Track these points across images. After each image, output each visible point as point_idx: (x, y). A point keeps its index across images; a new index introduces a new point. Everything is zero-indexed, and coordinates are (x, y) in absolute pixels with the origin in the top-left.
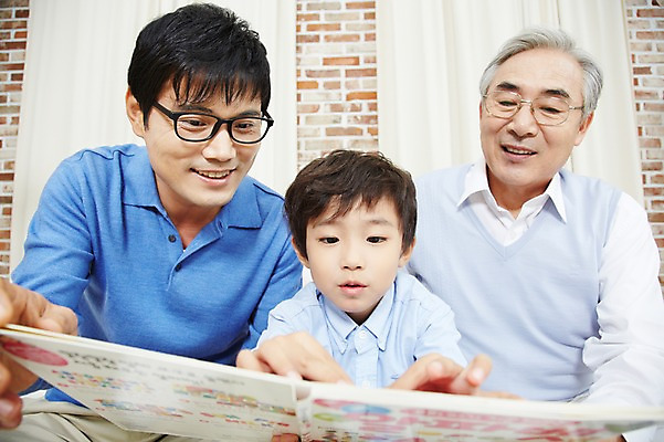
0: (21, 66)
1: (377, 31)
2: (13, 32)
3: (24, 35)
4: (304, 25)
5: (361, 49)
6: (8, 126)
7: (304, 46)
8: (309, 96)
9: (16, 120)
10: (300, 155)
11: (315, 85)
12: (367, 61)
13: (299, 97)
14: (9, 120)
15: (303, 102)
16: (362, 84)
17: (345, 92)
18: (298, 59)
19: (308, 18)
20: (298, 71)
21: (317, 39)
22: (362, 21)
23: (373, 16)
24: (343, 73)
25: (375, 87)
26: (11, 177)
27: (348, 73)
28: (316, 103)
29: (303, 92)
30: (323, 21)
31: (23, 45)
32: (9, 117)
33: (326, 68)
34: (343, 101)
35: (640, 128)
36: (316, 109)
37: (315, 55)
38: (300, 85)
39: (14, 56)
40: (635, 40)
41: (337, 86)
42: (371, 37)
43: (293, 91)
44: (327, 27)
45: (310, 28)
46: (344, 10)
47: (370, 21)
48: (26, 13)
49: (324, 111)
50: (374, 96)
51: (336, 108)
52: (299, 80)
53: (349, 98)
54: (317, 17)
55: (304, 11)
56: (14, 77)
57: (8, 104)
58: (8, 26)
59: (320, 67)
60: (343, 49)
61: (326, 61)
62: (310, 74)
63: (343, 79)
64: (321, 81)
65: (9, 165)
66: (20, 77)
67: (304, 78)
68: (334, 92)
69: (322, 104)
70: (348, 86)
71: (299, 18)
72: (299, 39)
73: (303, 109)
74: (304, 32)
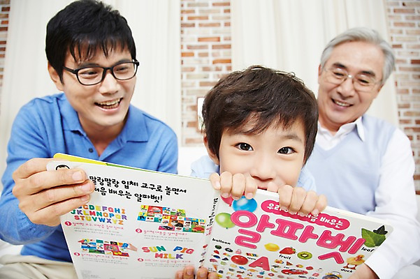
0: (5, 43)
1: (232, 21)
3: (7, 22)
4: (185, 16)
5: (222, 32)
7: (186, 29)
8: (189, 61)
10: (183, 99)
11: (192, 55)
12: (225, 39)
13: (182, 62)
15: (185, 65)
16: (222, 54)
17: (211, 59)
18: (182, 38)
19: (188, 12)
20: (182, 47)
21: (193, 25)
22: (222, 14)
23: (229, 11)
24: (210, 47)
25: (230, 55)
27: (214, 47)
28: (192, 66)
29: (185, 59)
30: (197, 14)
31: (6, 29)
33: (200, 44)
34: (210, 65)
35: (396, 83)
36: (193, 70)
37: (193, 35)
38: (183, 55)
40: (393, 27)
41: (206, 55)
42: (227, 24)
43: (179, 58)
44: (200, 18)
45: (190, 18)
46: (211, 7)
47: (227, 14)
48: (8, 9)
49: (198, 71)
50: (229, 61)
51: (206, 69)
52: (182, 51)
53: (214, 63)
54: (193, 11)
55: (186, 8)
59: (196, 43)
60: (210, 32)
61: (200, 40)
62: (189, 47)
63: (210, 51)
64: (196, 52)
66: (3, 50)
67: (185, 50)
68: (204, 59)
69: (197, 66)
70: (213, 55)
71: (182, 12)
72: (183, 25)
73: (184, 70)
74: (185, 21)
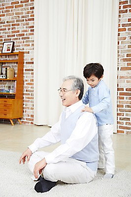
0: (33, 27)
2: (30, 15)
3: (33, 16)
4: (122, 6)
6: (31, 47)
7: (122, 14)
8: (123, 34)
9: (33, 45)
11: (125, 30)
14: (31, 45)
15: (121, 36)
18: (120, 20)
19: (124, 3)
20: (119, 25)
21: (126, 11)
26: (33, 63)
28: (125, 36)
29: (120, 32)
30: (129, 3)
31: (33, 19)
32: (31, 44)
33: (129, 23)
36: (125, 38)
37: (125, 18)
38: (119, 30)
39: (31, 23)
43: (117, 33)
44: (130, 6)
45: (124, 7)
48: (33, 8)
49: (128, 39)
52: (119, 28)
54: (127, 2)
55: (122, 1)
56: (31, 31)
57: (30, 40)
58: (28, 13)
59: (127, 22)
61: (129, 20)
62: (123, 25)
64: (127, 28)
65: (32, 59)
66: (33, 31)
67: (121, 27)
69: (127, 37)
71: (120, 3)
72: (120, 12)
73: (120, 39)
74: (122, 9)
